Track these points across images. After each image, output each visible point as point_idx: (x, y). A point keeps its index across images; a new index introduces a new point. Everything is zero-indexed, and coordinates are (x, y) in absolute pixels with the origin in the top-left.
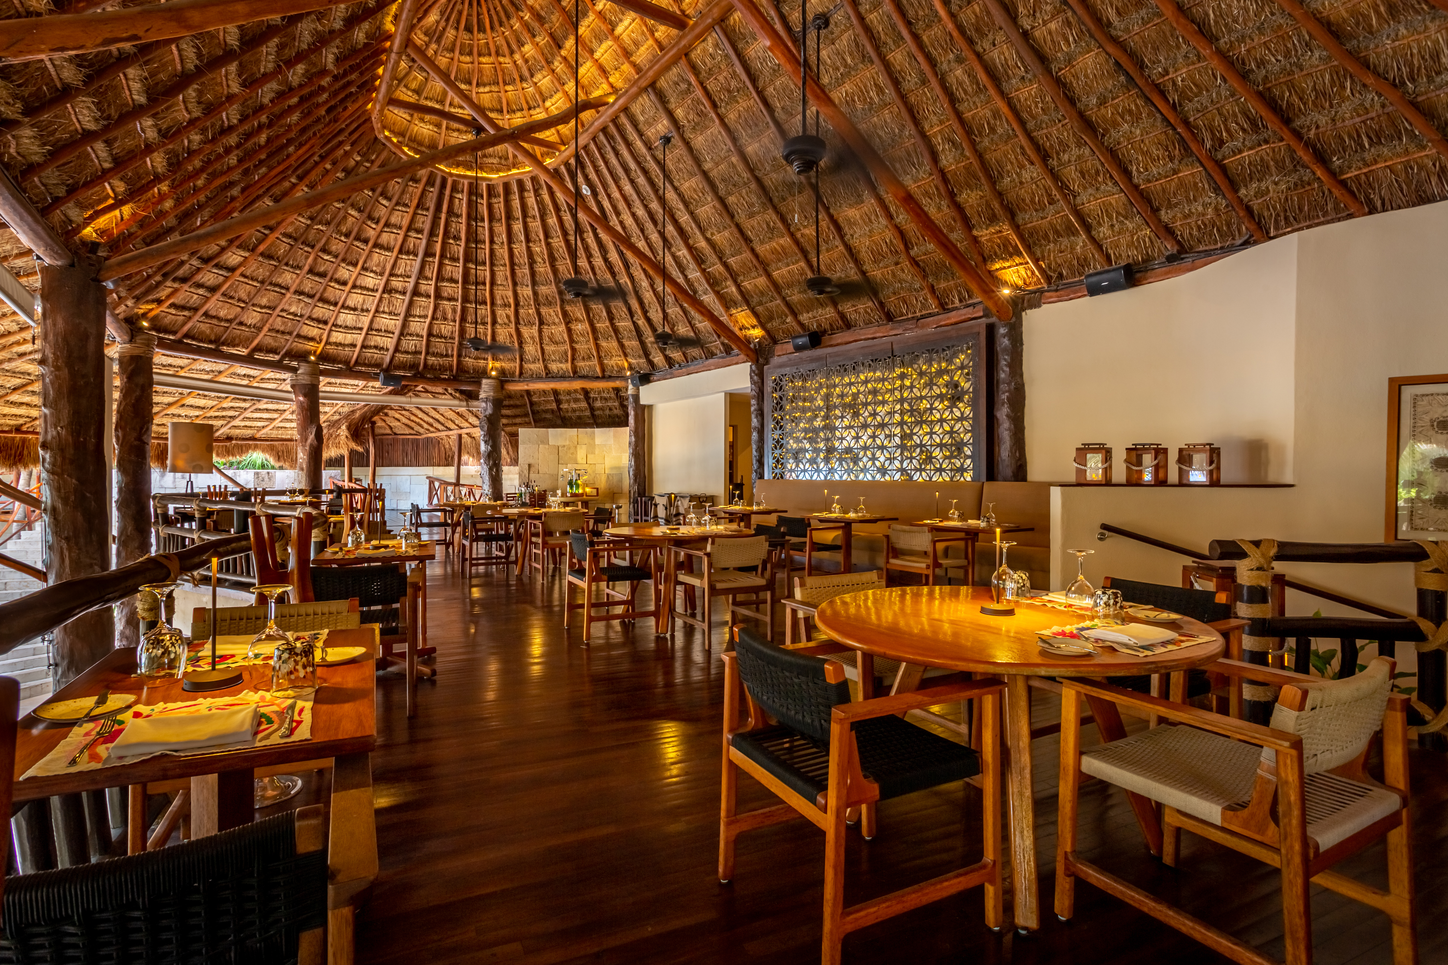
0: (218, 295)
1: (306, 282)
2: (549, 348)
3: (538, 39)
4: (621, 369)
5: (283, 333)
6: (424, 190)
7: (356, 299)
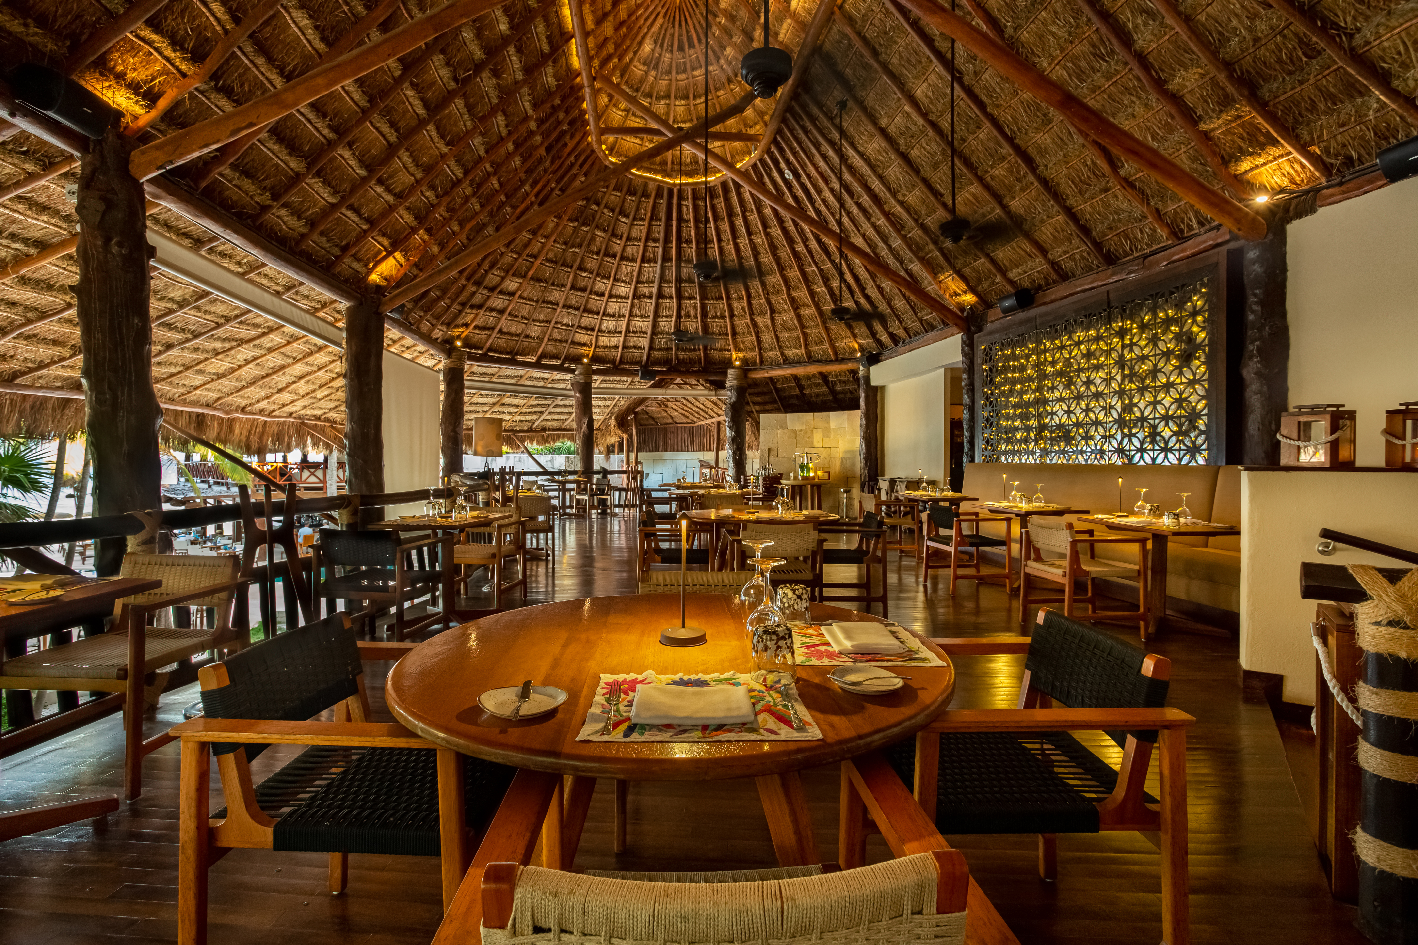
0: (506, 315)
1: (571, 297)
2: (783, 335)
3: (734, 39)
4: (853, 351)
5: (560, 341)
6: (655, 203)
7: (614, 307)
